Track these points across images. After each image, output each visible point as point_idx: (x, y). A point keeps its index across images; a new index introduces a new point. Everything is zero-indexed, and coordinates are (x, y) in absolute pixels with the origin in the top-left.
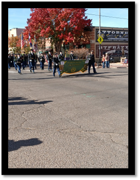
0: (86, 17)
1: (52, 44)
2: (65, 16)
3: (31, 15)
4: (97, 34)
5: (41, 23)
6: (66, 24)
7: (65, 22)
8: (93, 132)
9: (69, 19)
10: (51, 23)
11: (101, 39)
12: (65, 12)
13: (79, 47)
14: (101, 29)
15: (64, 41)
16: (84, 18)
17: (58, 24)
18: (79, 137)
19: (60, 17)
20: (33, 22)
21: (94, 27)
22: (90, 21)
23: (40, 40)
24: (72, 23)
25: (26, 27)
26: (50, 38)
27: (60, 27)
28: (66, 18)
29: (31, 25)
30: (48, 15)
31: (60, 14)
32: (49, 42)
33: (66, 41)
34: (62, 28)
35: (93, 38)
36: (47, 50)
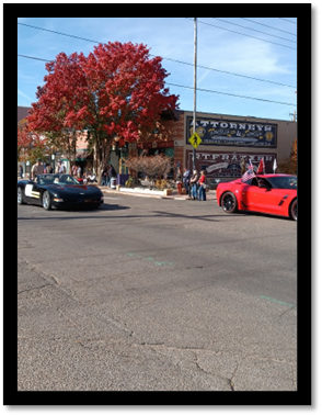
0: (167, 90)
2: (122, 84)
3: (46, 79)
5: (68, 99)
6: (123, 102)
7: (120, 99)
8: (157, 347)
9: (130, 91)
10: (91, 98)
11: (196, 138)
12: (121, 78)
13: (151, 153)
14: (197, 118)
16: (162, 91)
17: (104, 102)
18: (125, 358)
19: (109, 86)
20: (51, 95)
21: (183, 112)
22: (174, 98)
23: (64, 133)
24: (135, 101)
25: (34, 105)
26: (86, 131)
27: (110, 109)
28: (124, 89)
29: (45, 101)
30: (83, 81)
31: (110, 81)
33: (123, 138)
34: (113, 112)
35: (180, 136)
36: (79, 157)
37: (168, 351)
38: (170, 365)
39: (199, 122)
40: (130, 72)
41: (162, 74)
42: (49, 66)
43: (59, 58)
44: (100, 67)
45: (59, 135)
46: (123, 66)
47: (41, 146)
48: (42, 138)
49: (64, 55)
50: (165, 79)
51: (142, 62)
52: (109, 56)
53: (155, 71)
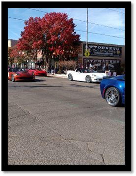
0: (75, 33)
1: (43, 55)
2: (56, 30)
3: (24, 28)
4: (84, 48)
5: (34, 36)
7: (55, 37)
8: (71, 141)
9: (59, 33)
10: (43, 36)
11: (87, 53)
12: (56, 28)
13: (68, 59)
14: (88, 44)
15: (54, 53)
16: (73, 33)
17: (49, 38)
18: (59, 145)
19: (51, 31)
20: (26, 35)
21: (82, 42)
22: (78, 36)
23: (32, 51)
24: (62, 37)
25: (20, 39)
26: (41, 50)
27: (51, 41)
28: (57, 33)
29: (24, 38)
30: (40, 29)
31: (51, 29)
32: (41, 53)
33: (56, 53)
34: (53, 42)
35: (81, 52)
36: (38, 61)
37: (76, 142)
40: (60, 25)
41: (73, 26)
42: (26, 23)
43: (30, 19)
44: (47, 23)
45: (30, 52)
46: (57, 22)
47: (23, 57)
48: (23, 53)
49: (32, 18)
50: (74, 28)
51: (65, 21)
52: (51, 18)
53: (70, 24)
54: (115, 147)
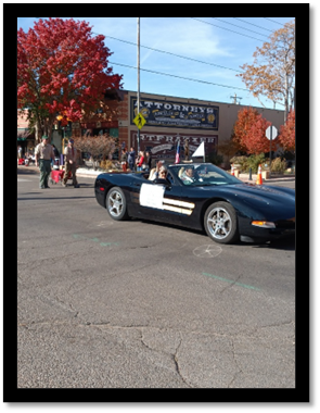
0: (110, 70)
1: (32, 123)
2: (64, 62)
4: (133, 107)
6: (64, 80)
7: (62, 77)
8: (102, 327)
9: (72, 70)
10: (31, 75)
11: (140, 119)
12: (63, 55)
13: (95, 133)
14: (141, 98)
15: (59, 118)
16: (105, 70)
17: (46, 79)
19: (51, 63)
21: (127, 92)
22: (118, 78)
24: (78, 79)
26: (26, 110)
27: (51, 87)
28: (66, 67)
30: (23, 58)
31: (51, 58)
32: (25, 117)
33: (65, 117)
34: (55, 90)
35: (124, 117)
36: (20, 137)
37: (113, 330)
38: (116, 343)
39: (143, 103)
40: (72, 50)
41: (105, 53)
44: (41, 44)
46: (65, 42)
50: (108, 58)
51: (85, 40)
52: (50, 33)
53: (98, 49)
54: (204, 336)
